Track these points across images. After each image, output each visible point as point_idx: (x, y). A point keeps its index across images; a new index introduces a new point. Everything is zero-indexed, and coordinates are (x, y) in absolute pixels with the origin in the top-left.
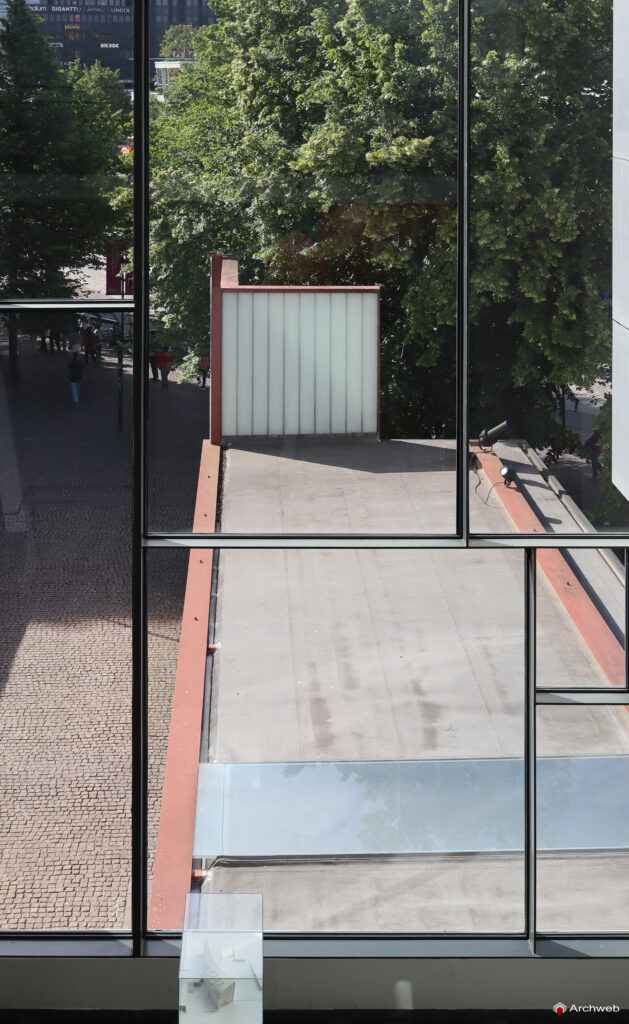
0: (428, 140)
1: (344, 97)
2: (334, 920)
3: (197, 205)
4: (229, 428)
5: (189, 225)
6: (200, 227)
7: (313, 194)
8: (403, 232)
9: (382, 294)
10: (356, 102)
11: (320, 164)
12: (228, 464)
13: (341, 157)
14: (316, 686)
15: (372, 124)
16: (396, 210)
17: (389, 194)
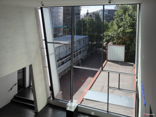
0: (132, 30)
1: (124, 25)
2: (93, 106)
3: (109, 36)
4: (108, 59)
5: (108, 38)
6: (109, 38)
7: (120, 35)
8: (130, 40)
9: (125, 46)
10: (125, 25)
11: (121, 32)
12: (107, 63)
13: (123, 31)
14: (104, 85)
15: (127, 27)
16: (129, 37)
17: (128, 35)
